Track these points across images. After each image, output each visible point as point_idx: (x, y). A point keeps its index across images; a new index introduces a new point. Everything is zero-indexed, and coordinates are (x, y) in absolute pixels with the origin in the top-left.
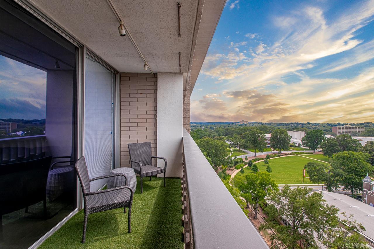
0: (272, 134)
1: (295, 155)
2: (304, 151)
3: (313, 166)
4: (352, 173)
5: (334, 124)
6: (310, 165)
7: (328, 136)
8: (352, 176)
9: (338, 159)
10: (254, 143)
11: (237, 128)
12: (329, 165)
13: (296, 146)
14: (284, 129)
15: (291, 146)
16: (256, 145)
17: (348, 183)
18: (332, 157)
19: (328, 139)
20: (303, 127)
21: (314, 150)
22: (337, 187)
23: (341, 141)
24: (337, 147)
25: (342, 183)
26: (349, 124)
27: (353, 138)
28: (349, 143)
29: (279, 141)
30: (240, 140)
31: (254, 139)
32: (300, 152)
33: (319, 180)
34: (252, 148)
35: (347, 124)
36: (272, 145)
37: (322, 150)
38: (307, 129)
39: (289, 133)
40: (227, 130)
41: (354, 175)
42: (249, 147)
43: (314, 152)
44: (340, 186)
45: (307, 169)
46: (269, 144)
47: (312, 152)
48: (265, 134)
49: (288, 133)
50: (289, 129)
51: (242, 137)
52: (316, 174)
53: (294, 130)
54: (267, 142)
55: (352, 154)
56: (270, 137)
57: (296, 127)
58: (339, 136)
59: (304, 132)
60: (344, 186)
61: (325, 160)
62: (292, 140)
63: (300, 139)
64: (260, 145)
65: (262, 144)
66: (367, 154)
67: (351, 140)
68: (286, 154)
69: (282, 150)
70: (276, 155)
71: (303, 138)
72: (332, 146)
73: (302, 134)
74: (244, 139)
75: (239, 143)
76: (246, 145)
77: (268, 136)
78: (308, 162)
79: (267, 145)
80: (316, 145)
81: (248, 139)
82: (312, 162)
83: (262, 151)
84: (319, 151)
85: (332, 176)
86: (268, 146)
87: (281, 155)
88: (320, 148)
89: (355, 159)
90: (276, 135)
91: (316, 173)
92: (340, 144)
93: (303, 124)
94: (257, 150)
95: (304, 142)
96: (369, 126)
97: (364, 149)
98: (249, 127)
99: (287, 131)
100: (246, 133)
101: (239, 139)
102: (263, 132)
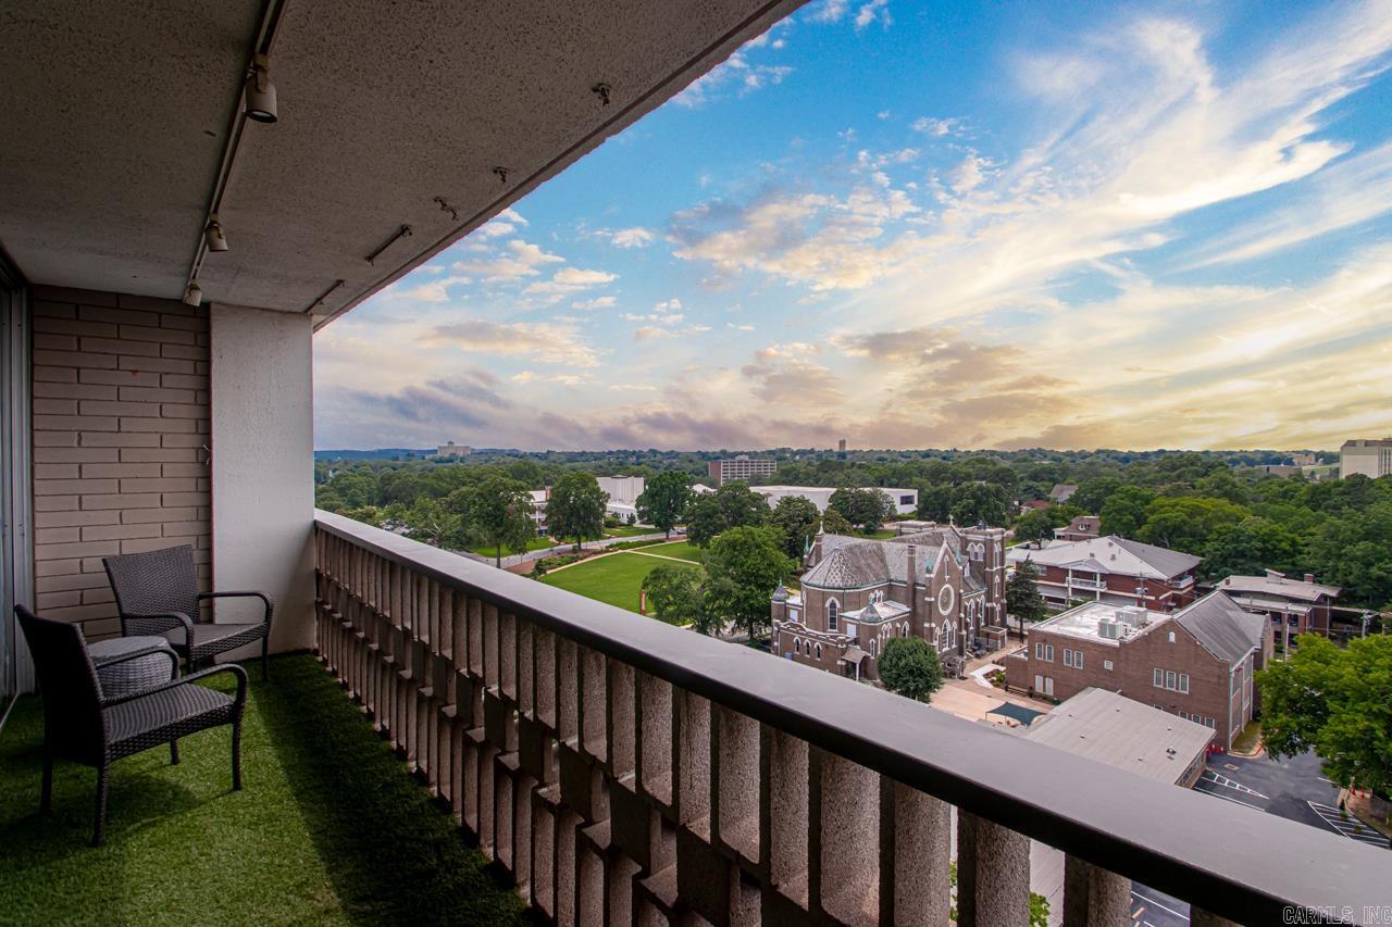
0: (552, 491)
1: (620, 551)
2: (642, 538)
3: (665, 576)
4: (750, 584)
5: (714, 453)
6: (658, 575)
7: (699, 488)
8: (751, 590)
9: (722, 551)
10: (493, 524)
11: (429, 474)
12: (702, 570)
13: (623, 525)
14: (588, 472)
15: (610, 525)
16: (500, 530)
17: (744, 610)
18: (708, 548)
19: (700, 495)
20: (639, 464)
21: (667, 531)
22: (720, 624)
23: (729, 501)
24: (720, 519)
25: (729, 613)
26: (746, 454)
27: (753, 489)
28: (744, 505)
29: (574, 511)
30: (442, 516)
31: (494, 510)
32: (632, 539)
33: (679, 615)
34: (487, 542)
35: (742, 453)
36: (553, 527)
37: (685, 528)
38: (650, 471)
39: (604, 484)
40: (386, 480)
41: (754, 588)
42: (476, 539)
43: (668, 538)
44: (726, 623)
45: (650, 587)
46: (544, 523)
47: (662, 536)
48: (531, 492)
49: (600, 485)
50: (603, 471)
51: (451, 504)
52: (671, 599)
53: (617, 473)
54: (538, 516)
55: (751, 533)
56: (547, 501)
57: (621, 464)
58: (725, 488)
59: (641, 480)
60: (733, 622)
61: (694, 556)
62: (611, 506)
63: (632, 502)
64: (514, 531)
65: (520, 527)
66: (780, 529)
67: (750, 497)
68: (596, 553)
69: (584, 538)
70: (566, 558)
71: (640, 497)
72: (709, 516)
73: (637, 486)
74: (457, 512)
75: (440, 530)
76: (465, 535)
77: (540, 497)
78: (653, 567)
79: (537, 529)
80: (672, 516)
81: (472, 510)
82: (661, 566)
83: (523, 551)
84: (679, 533)
85: (708, 600)
86: (540, 532)
87: (581, 555)
88: (683, 522)
89: (758, 546)
90: (566, 492)
91: (673, 596)
92: (727, 508)
93: (639, 455)
94: (504, 549)
95: (641, 508)
96: (785, 458)
97: (774, 518)
98: (476, 467)
99: (598, 479)
100: (464, 489)
101: (437, 513)
102: (524, 484)
